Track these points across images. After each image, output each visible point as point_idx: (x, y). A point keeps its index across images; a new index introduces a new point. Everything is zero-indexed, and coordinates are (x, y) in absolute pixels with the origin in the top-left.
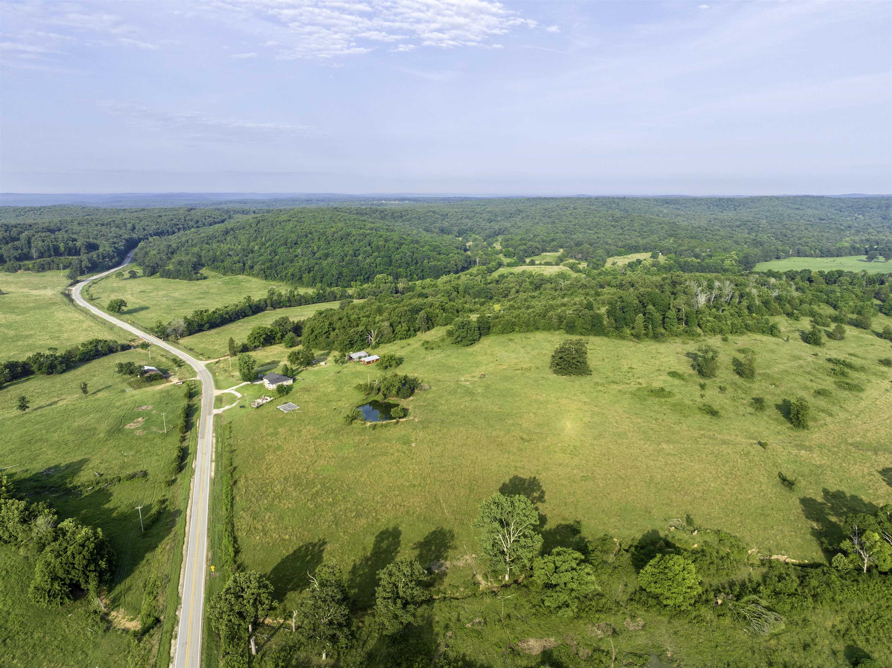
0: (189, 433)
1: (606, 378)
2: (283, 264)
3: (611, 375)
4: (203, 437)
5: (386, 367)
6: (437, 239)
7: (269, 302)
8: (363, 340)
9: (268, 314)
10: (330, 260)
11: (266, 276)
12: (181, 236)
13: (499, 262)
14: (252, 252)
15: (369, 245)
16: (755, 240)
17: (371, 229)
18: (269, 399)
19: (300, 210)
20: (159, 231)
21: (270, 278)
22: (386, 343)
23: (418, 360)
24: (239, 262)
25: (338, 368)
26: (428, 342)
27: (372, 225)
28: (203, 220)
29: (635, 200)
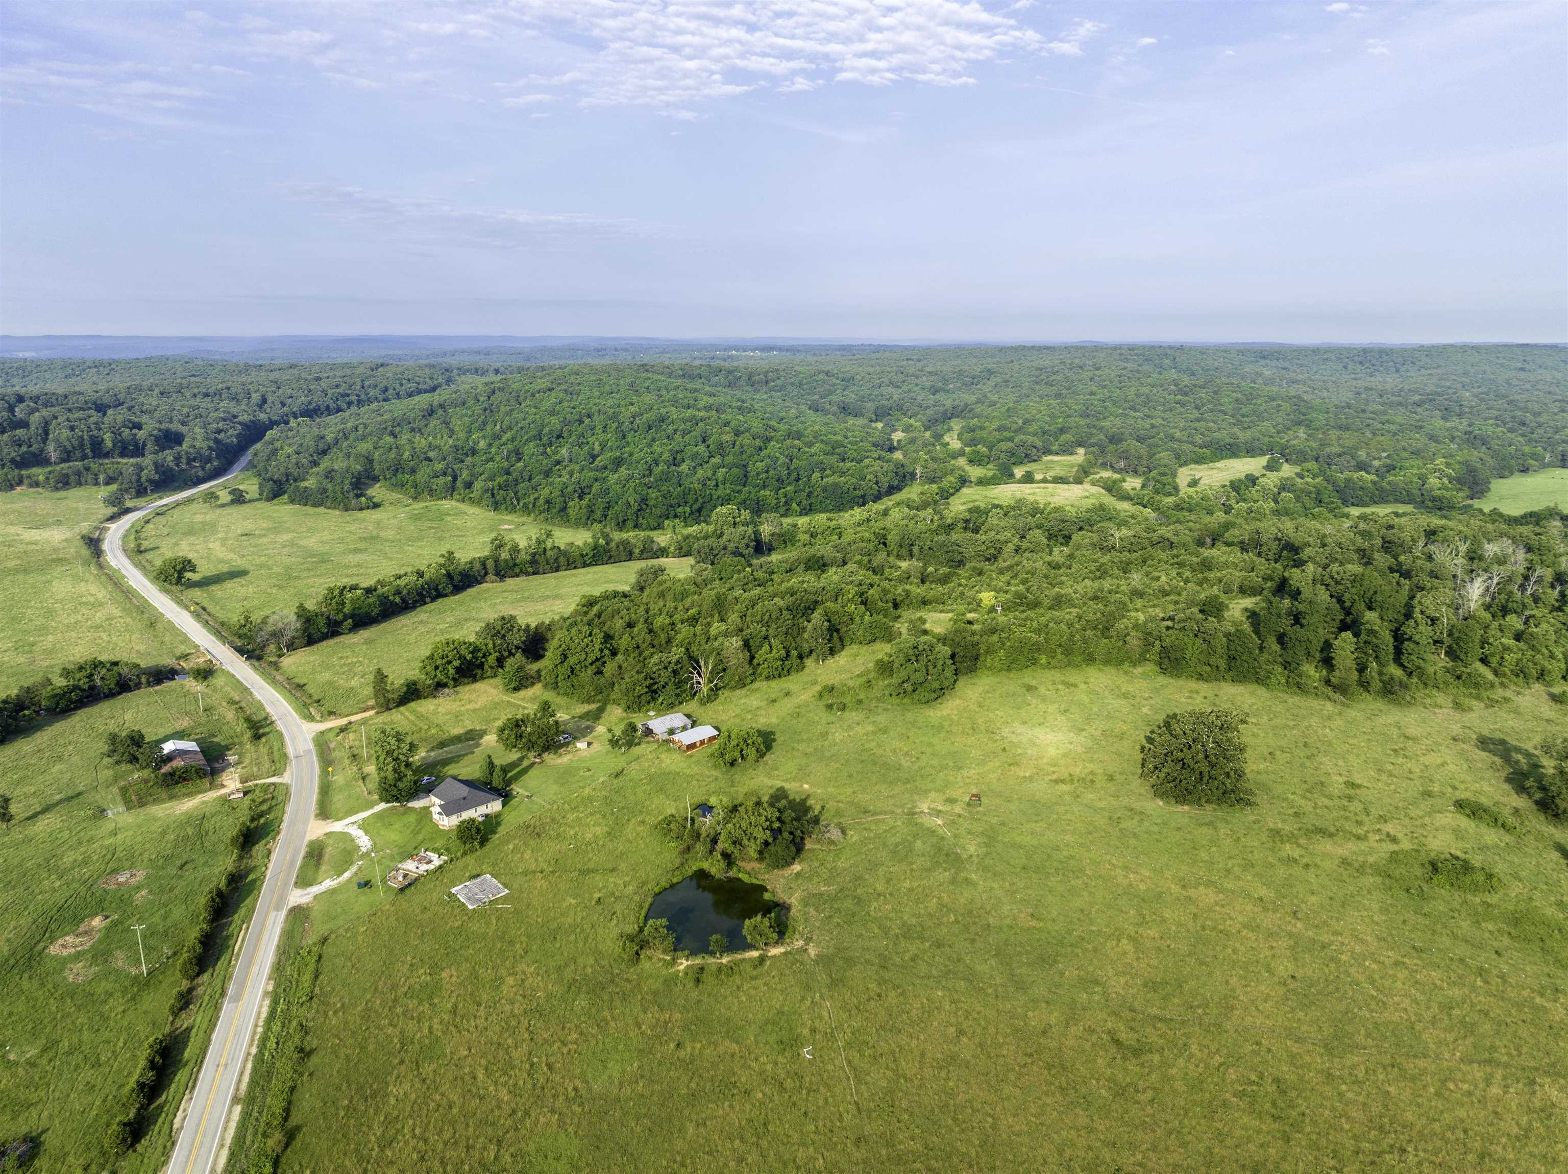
0: (205, 977)
1: (1296, 814)
2: (530, 479)
3: (1307, 806)
4: (237, 998)
5: (732, 763)
6: (838, 427)
7: (490, 564)
8: (679, 685)
9: (488, 590)
10: (623, 471)
11: (497, 503)
12: (349, 418)
13: (961, 476)
14: (474, 452)
15: (704, 441)
16: (1470, 433)
17: (708, 408)
18: (437, 861)
19: (575, 368)
20: (311, 407)
21: (503, 507)
22: (734, 688)
23: (810, 740)
24: (445, 474)
25: (618, 760)
26: (831, 689)
27: (711, 400)
28: (397, 386)
29: (1203, 351)
